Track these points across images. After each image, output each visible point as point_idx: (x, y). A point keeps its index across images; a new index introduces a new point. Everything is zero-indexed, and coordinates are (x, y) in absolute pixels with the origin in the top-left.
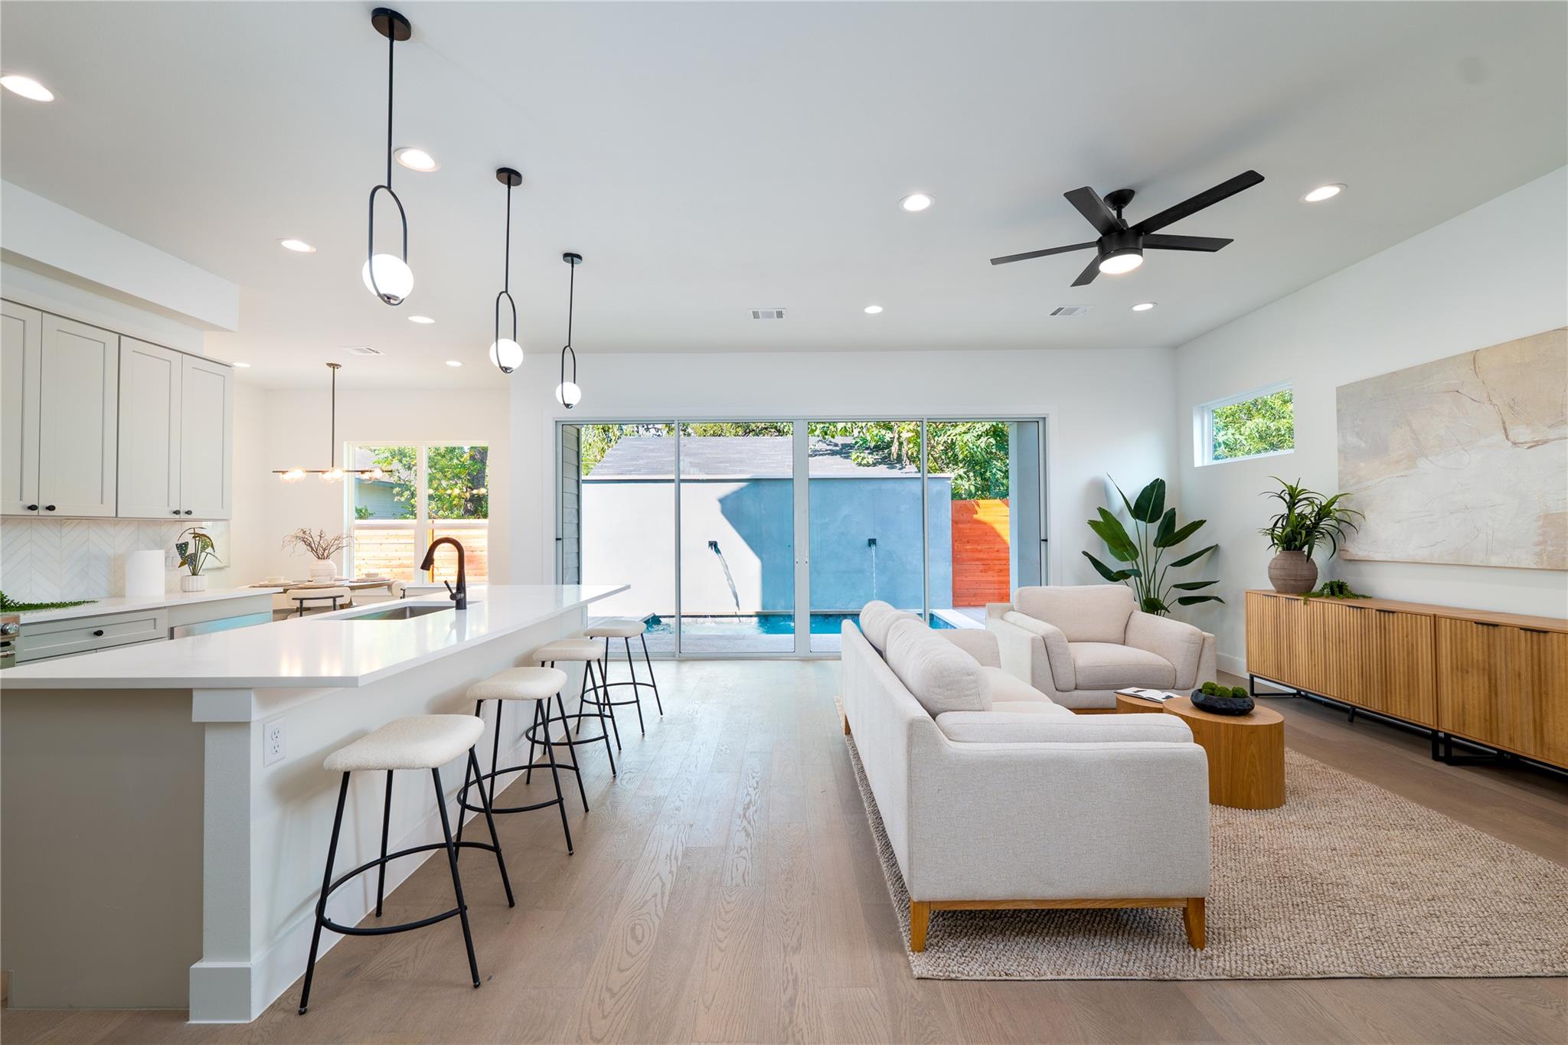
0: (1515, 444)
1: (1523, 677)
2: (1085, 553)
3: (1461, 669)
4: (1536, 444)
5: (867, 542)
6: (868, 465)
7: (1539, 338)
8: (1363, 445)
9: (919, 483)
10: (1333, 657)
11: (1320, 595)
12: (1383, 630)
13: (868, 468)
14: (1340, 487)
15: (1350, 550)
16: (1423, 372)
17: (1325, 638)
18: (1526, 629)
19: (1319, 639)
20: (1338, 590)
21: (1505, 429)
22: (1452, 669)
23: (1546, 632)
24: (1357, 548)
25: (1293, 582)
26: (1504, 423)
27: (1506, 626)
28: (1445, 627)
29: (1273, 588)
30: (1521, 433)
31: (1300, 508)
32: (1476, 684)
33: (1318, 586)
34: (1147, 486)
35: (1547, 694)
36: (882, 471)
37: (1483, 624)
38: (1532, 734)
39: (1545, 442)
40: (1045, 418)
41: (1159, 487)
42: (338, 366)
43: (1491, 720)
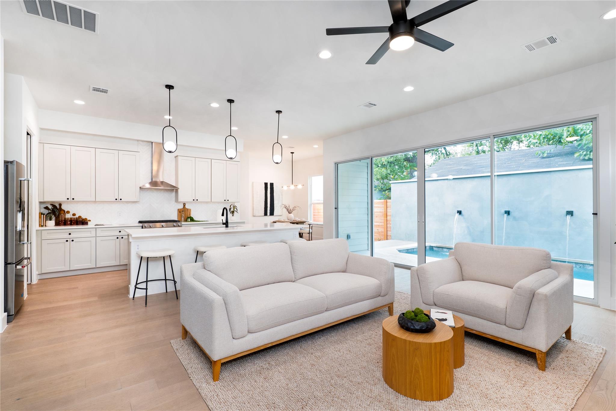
5: (565, 213)
42: (293, 153)
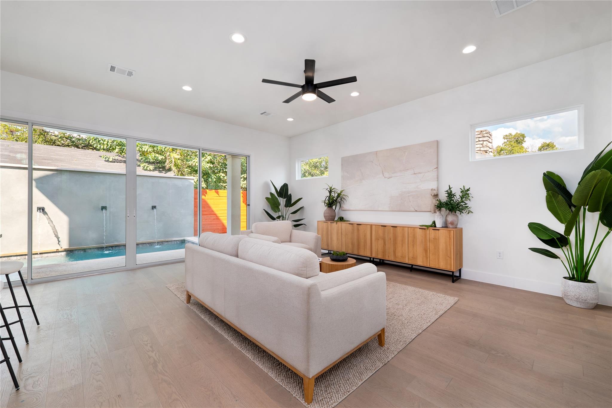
0: (385, 177)
1: (391, 239)
2: (264, 210)
3: (377, 239)
4: (390, 178)
5: (151, 207)
6: (150, 170)
7: (391, 150)
8: (348, 175)
9: (177, 180)
10: (344, 240)
11: (337, 221)
12: (358, 230)
13: (150, 172)
14: (342, 188)
15: (344, 207)
16: (365, 155)
17: (342, 234)
18: (392, 227)
19: (340, 234)
20: (341, 219)
21: (383, 173)
22: (375, 239)
23: (396, 227)
24: (346, 206)
25: (331, 217)
26: (383, 171)
28: (374, 227)
29: (325, 220)
30: (387, 175)
32: (381, 242)
33: (336, 219)
34: (282, 186)
35: (396, 243)
36: (156, 173)
37: (383, 226)
38: (393, 255)
40: (249, 156)
41: (286, 186)
43: (384, 252)
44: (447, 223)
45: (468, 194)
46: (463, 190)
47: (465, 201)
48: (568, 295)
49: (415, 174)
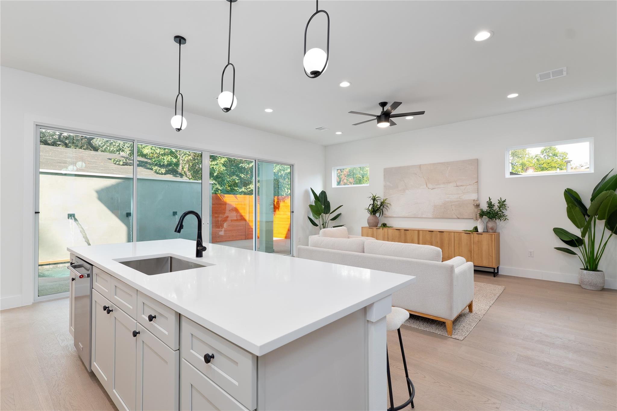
0: (429, 188)
1: (438, 243)
2: (308, 216)
4: (433, 189)
5: (172, 213)
8: (391, 185)
9: (200, 186)
11: (380, 227)
12: (405, 235)
14: (384, 196)
15: (387, 214)
16: (408, 167)
18: (439, 232)
20: (384, 225)
21: (427, 185)
23: (443, 232)
26: (426, 183)
27: (435, 231)
28: (421, 233)
29: (369, 226)
30: (430, 186)
31: (376, 202)
34: (321, 192)
35: (443, 246)
36: (170, 177)
37: (430, 231)
39: (435, 188)
40: (293, 165)
41: (324, 193)
44: (488, 228)
45: (505, 205)
46: (500, 201)
47: (502, 210)
48: (584, 281)
49: (457, 186)
